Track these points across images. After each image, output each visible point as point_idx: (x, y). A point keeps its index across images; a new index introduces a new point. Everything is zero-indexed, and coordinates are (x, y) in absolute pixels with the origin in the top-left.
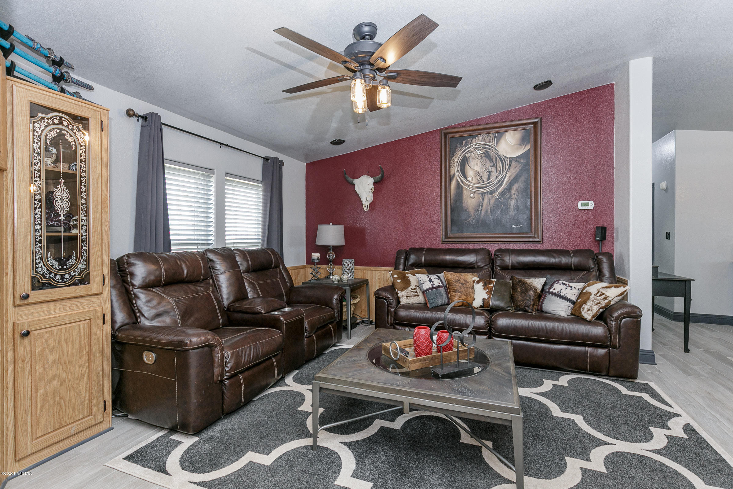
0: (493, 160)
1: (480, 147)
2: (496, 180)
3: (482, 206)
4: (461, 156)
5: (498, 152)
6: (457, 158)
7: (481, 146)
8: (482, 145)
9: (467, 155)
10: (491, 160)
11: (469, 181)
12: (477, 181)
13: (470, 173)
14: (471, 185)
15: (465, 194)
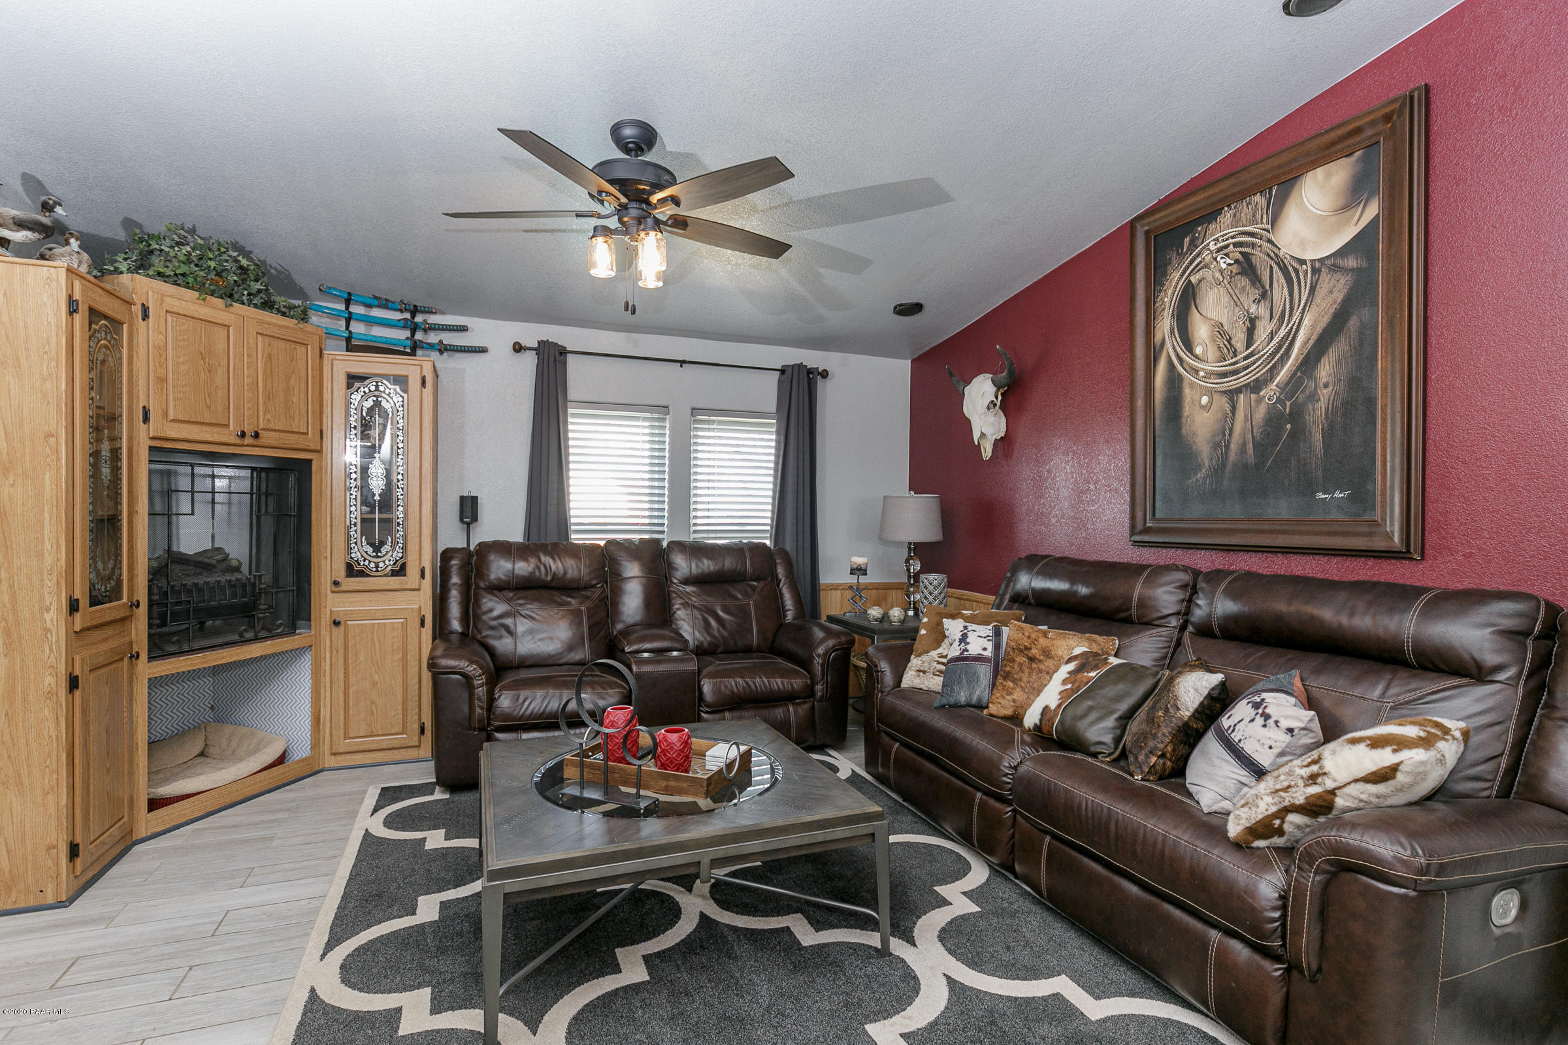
0: (1263, 278)
1: (1227, 246)
2: (1272, 344)
3: (1231, 430)
4: (1180, 284)
5: (1276, 250)
6: (1170, 292)
7: (1231, 241)
8: (1232, 237)
9: (1194, 279)
10: (1255, 280)
11: (1197, 357)
12: (1218, 354)
13: (1201, 331)
14: (1203, 370)
15: (1189, 397)
